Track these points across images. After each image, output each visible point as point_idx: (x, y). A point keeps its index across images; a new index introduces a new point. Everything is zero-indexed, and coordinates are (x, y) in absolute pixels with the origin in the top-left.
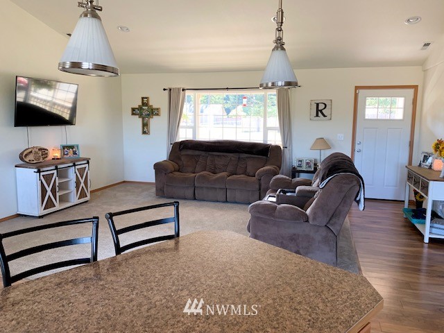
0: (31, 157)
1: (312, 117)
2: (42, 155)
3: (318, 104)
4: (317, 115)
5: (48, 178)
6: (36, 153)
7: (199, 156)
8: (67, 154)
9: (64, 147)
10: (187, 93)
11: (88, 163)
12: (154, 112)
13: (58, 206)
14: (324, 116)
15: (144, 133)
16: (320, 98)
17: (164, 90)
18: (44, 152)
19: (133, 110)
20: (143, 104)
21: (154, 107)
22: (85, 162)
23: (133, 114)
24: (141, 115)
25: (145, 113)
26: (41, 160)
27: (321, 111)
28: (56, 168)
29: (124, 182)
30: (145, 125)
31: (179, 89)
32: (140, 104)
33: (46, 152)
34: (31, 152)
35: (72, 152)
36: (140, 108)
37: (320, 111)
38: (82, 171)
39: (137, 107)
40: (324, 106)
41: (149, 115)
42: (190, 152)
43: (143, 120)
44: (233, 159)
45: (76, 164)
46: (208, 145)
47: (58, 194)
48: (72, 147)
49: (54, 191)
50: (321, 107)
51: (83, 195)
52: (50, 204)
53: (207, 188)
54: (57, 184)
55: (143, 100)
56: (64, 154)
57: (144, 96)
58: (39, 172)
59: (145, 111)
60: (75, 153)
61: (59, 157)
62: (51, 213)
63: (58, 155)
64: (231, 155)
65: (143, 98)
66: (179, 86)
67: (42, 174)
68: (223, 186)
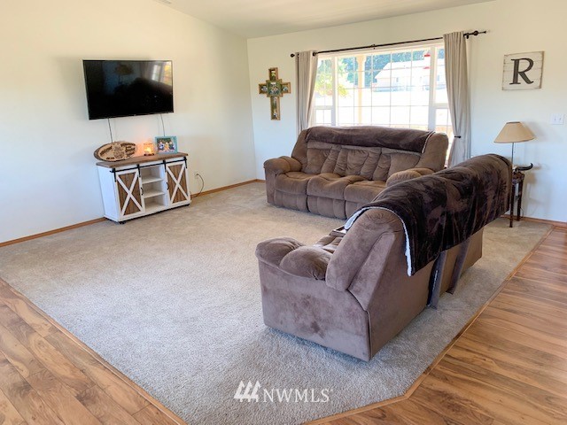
0: (110, 154)
1: (507, 85)
2: (127, 151)
3: (517, 62)
4: (515, 81)
5: (127, 179)
6: (117, 149)
7: (329, 150)
8: (163, 149)
9: (159, 140)
10: (321, 58)
11: (185, 159)
12: (283, 88)
13: (143, 211)
14: (529, 82)
15: (274, 117)
16: (523, 49)
17: (292, 56)
18: (130, 148)
19: (261, 86)
20: (272, 78)
21: (284, 81)
22: (182, 158)
23: (261, 92)
24: (269, 93)
25: (274, 90)
26: (125, 157)
27: (523, 74)
28: (138, 167)
29: (256, 180)
30: (274, 107)
31: (308, 53)
32: (268, 79)
33: (133, 147)
34: (111, 148)
35: (168, 146)
36: (268, 84)
37: (520, 73)
38: (176, 170)
39: (265, 83)
40: (528, 64)
41: (277, 92)
42: (317, 145)
43: (272, 100)
44: (370, 155)
45: (167, 161)
46: (339, 135)
47: (143, 198)
48: (168, 140)
49: (136, 193)
50: (523, 66)
51: (179, 197)
52: (131, 208)
53: (322, 198)
54: (141, 186)
55: (271, 73)
56: (159, 149)
57: (272, 67)
58: (114, 171)
59: (273, 88)
60: (171, 148)
61: (151, 153)
62: (135, 219)
63: (149, 150)
64: (369, 149)
65: (270, 70)
66: (308, 50)
67: (117, 174)
68: (340, 197)
